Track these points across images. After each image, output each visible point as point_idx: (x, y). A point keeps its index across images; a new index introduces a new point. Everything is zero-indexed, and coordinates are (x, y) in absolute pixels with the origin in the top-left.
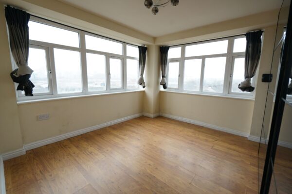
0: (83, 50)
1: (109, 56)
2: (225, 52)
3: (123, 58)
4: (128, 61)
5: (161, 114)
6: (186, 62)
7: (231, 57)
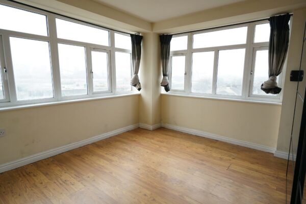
0: (53, 40)
1: (90, 48)
2: (244, 41)
3: (111, 51)
4: (117, 54)
5: (163, 125)
6: (195, 55)
7: (251, 48)
